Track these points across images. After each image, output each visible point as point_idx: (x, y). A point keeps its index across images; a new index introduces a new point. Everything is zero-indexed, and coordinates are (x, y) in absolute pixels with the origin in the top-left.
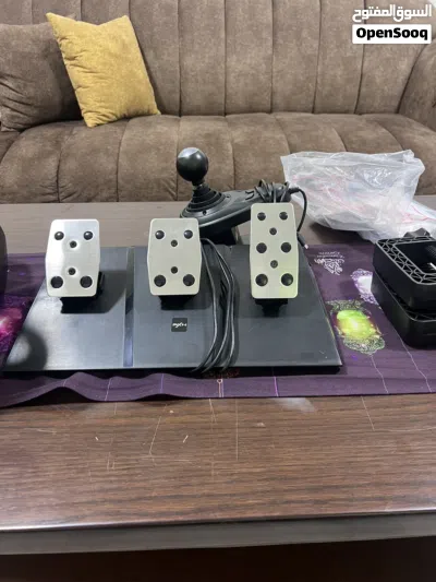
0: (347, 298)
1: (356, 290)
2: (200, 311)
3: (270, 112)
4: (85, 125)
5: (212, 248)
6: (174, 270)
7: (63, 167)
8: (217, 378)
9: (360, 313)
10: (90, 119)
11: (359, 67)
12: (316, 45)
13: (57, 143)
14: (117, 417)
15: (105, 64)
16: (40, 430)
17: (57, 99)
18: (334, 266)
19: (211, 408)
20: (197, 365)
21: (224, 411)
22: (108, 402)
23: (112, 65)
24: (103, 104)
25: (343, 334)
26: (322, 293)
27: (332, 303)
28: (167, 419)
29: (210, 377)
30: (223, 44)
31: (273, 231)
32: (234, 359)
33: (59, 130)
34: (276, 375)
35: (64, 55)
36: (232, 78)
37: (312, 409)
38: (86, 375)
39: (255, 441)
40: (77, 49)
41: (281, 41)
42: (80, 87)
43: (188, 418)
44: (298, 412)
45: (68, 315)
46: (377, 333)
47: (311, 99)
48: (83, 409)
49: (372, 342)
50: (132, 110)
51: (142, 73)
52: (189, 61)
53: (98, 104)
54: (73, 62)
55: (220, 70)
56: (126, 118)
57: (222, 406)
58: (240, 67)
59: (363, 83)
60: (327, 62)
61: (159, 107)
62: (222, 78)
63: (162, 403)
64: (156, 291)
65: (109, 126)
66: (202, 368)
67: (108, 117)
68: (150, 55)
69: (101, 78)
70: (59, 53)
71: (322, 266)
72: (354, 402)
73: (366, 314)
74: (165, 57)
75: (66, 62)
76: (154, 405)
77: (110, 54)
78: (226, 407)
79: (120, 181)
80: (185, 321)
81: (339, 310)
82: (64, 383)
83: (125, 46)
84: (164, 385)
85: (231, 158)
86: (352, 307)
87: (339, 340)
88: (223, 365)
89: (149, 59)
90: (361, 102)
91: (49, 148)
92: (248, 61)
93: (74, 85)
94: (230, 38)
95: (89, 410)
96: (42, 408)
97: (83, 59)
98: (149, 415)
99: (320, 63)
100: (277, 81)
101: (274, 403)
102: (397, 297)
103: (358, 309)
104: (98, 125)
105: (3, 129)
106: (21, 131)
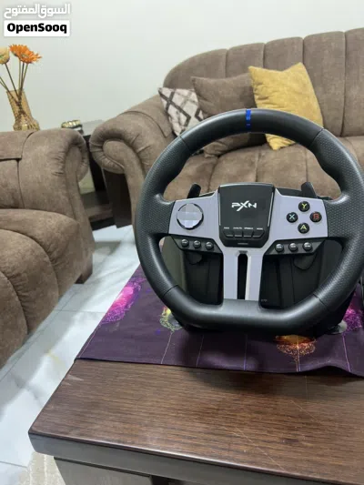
4: (270, 148)
10: (275, 144)
13: (252, 164)
15: (290, 100)
23: (295, 100)
33: (249, 154)
35: (256, 97)
40: (270, 90)
54: (264, 101)
65: (291, 148)
70: (252, 95)
74: (332, 91)
75: (258, 102)
83: (304, 85)
91: (248, 168)
97: (274, 97)
104: (282, 148)
105: (206, 155)
106: (219, 156)
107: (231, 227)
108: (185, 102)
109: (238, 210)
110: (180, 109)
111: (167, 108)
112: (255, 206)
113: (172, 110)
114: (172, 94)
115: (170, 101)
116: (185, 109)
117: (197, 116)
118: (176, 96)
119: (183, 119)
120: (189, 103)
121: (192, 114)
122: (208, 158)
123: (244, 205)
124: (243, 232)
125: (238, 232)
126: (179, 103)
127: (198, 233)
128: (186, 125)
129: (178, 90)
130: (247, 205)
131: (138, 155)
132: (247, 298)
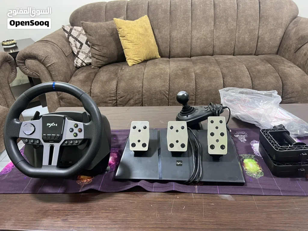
0: (248, 153)
1: (252, 150)
2: (187, 158)
3: (212, 55)
4: (128, 65)
5: (191, 131)
6: (177, 141)
7: (119, 85)
8: (194, 185)
9: (253, 160)
10: (130, 63)
11: (257, 33)
12: (235, 24)
13: (116, 74)
14: (158, 198)
15: (137, 38)
16: (130, 201)
17: (116, 54)
18: (242, 138)
19: (193, 197)
20: (187, 180)
21: (199, 198)
22: (153, 192)
23: (140, 39)
24: (136, 56)
25: (246, 169)
26: (237, 150)
27: (242, 155)
28: (176, 200)
29: (192, 185)
30: (190, 26)
31: (217, 128)
32: (201, 178)
33: (117, 67)
34: (218, 185)
35: (120, 35)
36: (194, 40)
37: (233, 199)
38: (145, 181)
39: (210, 210)
40: (126, 32)
41: (218, 23)
42: (126, 48)
43: (185, 200)
44: (226, 200)
45: (136, 158)
46: (261, 170)
47: (233, 49)
48: (145, 194)
49: (258, 173)
50: (148, 58)
51: (153, 40)
52: (174, 34)
53: (134, 56)
54: (124, 38)
55: (189, 37)
56: (145, 61)
57: (197, 196)
58: (198, 35)
59: (259, 41)
60: (240, 32)
61: (160, 55)
62: (189, 41)
63: (174, 194)
64: (170, 149)
65: (138, 65)
66: (189, 181)
67: (138, 61)
68: (157, 32)
69: (135, 44)
70: (118, 34)
71: (237, 138)
72: (250, 197)
73: (256, 161)
74: (163, 32)
75: (120, 38)
76: (171, 194)
77: (140, 34)
78: (199, 197)
79: (144, 91)
80: (181, 162)
81: (245, 158)
82: (138, 184)
83: (146, 30)
84: (175, 187)
85: (194, 80)
86: (250, 157)
87: (244, 172)
88: (197, 180)
89: (156, 33)
90: (258, 49)
91: (113, 76)
92: (202, 33)
93: (123, 47)
94: (194, 23)
95: (147, 195)
96: (130, 193)
97: (128, 36)
98: (170, 198)
99: (237, 33)
100: (216, 41)
101: (217, 196)
102: (269, 155)
103: (252, 159)
104: (134, 65)
105: (93, 67)
106: (100, 67)
107: (46, 134)
108: (79, 35)
109: (50, 127)
110: (76, 39)
111: (68, 38)
112: (56, 125)
113: (71, 39)
114: (71, 30)
115: (70, 34)
116: (79, 39)
117: (86, 43)
118: (73, 31)
119: (78, 45)
120: (81, 36)
121: (84, 42)
122: (94, 68)
123: (52, 124)
124: (51, 137)
125: (49, 136)
126: (75, 36)
127: (33, 137)
128: (80, 48)
129: (75, 27)
130: (53, 125)
131: (47, 68)
132: (52, 164)
